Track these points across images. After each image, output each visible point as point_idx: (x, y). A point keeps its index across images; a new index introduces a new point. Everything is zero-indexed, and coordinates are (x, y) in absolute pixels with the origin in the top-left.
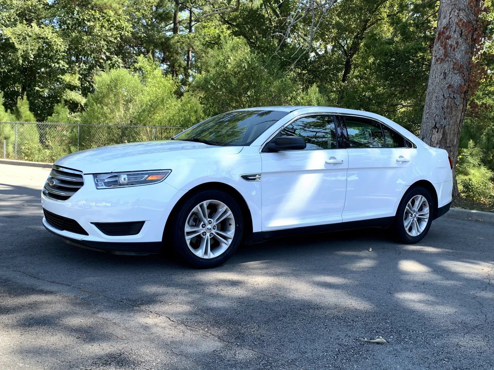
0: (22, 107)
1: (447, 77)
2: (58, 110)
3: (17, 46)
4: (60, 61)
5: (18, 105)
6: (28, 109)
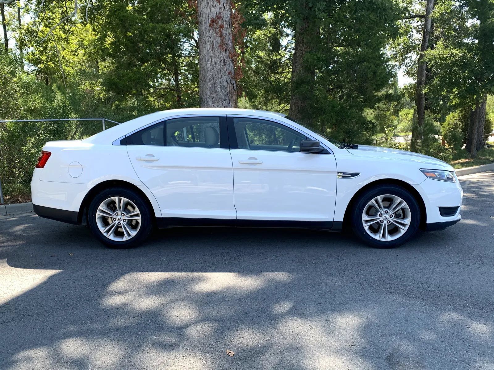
1: (227, 64)
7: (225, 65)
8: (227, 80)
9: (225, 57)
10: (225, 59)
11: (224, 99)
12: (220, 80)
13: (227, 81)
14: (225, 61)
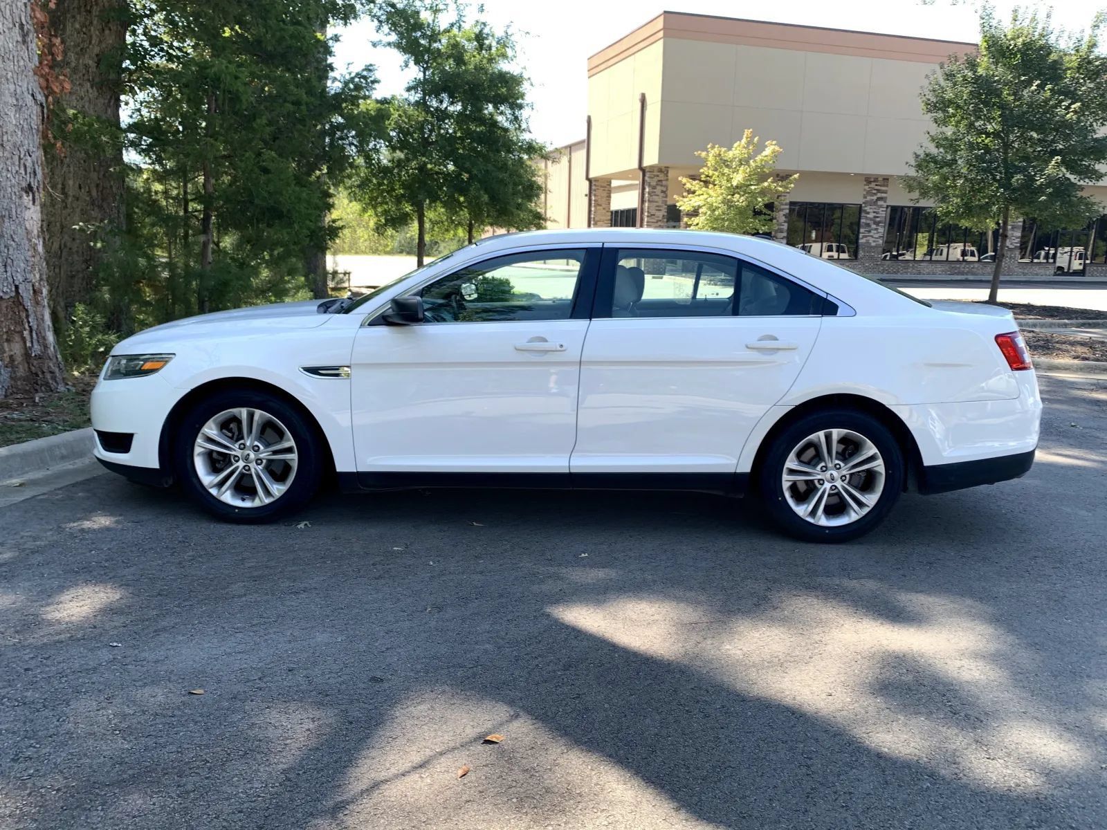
7: (24, 42)
8: (33, 90)
9: (23, 18)
10: (24, 23)
11: (28, 151)
12: (12, 87)
13: (33, 95)
14: (23, 30)
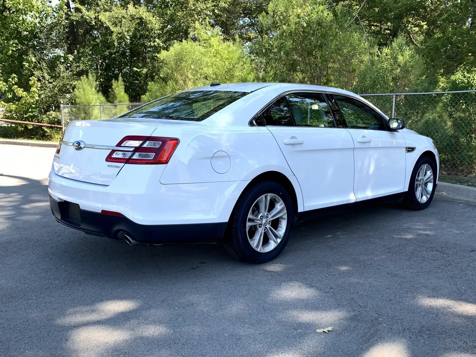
0: (117, 89)
2: (152, 89)
3: (112, 28)
4: (157, 40)
5: (113, 87)
6: (123, 90)
